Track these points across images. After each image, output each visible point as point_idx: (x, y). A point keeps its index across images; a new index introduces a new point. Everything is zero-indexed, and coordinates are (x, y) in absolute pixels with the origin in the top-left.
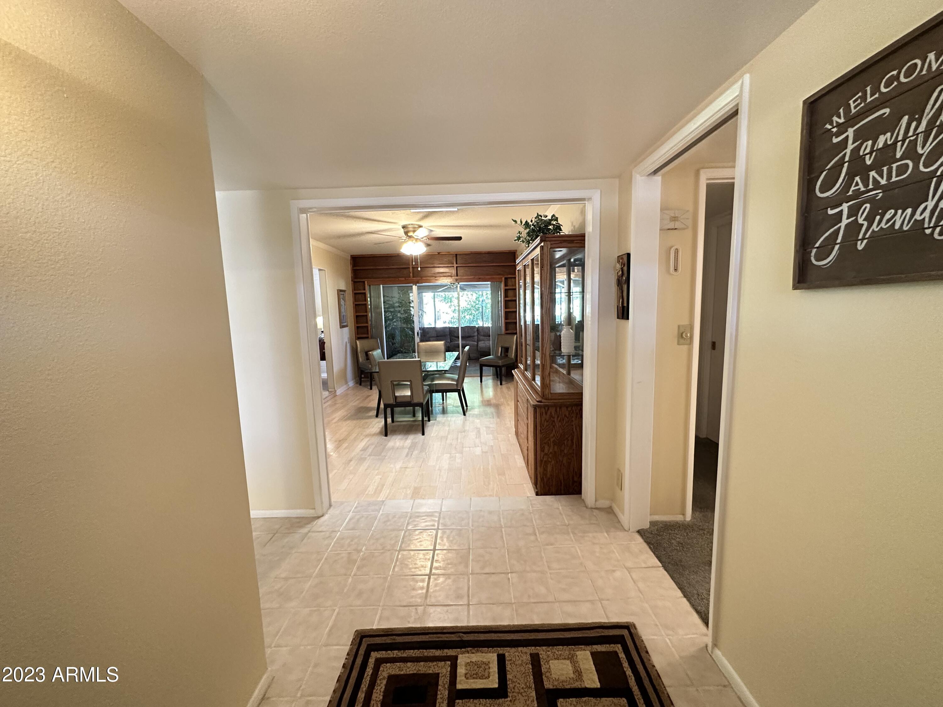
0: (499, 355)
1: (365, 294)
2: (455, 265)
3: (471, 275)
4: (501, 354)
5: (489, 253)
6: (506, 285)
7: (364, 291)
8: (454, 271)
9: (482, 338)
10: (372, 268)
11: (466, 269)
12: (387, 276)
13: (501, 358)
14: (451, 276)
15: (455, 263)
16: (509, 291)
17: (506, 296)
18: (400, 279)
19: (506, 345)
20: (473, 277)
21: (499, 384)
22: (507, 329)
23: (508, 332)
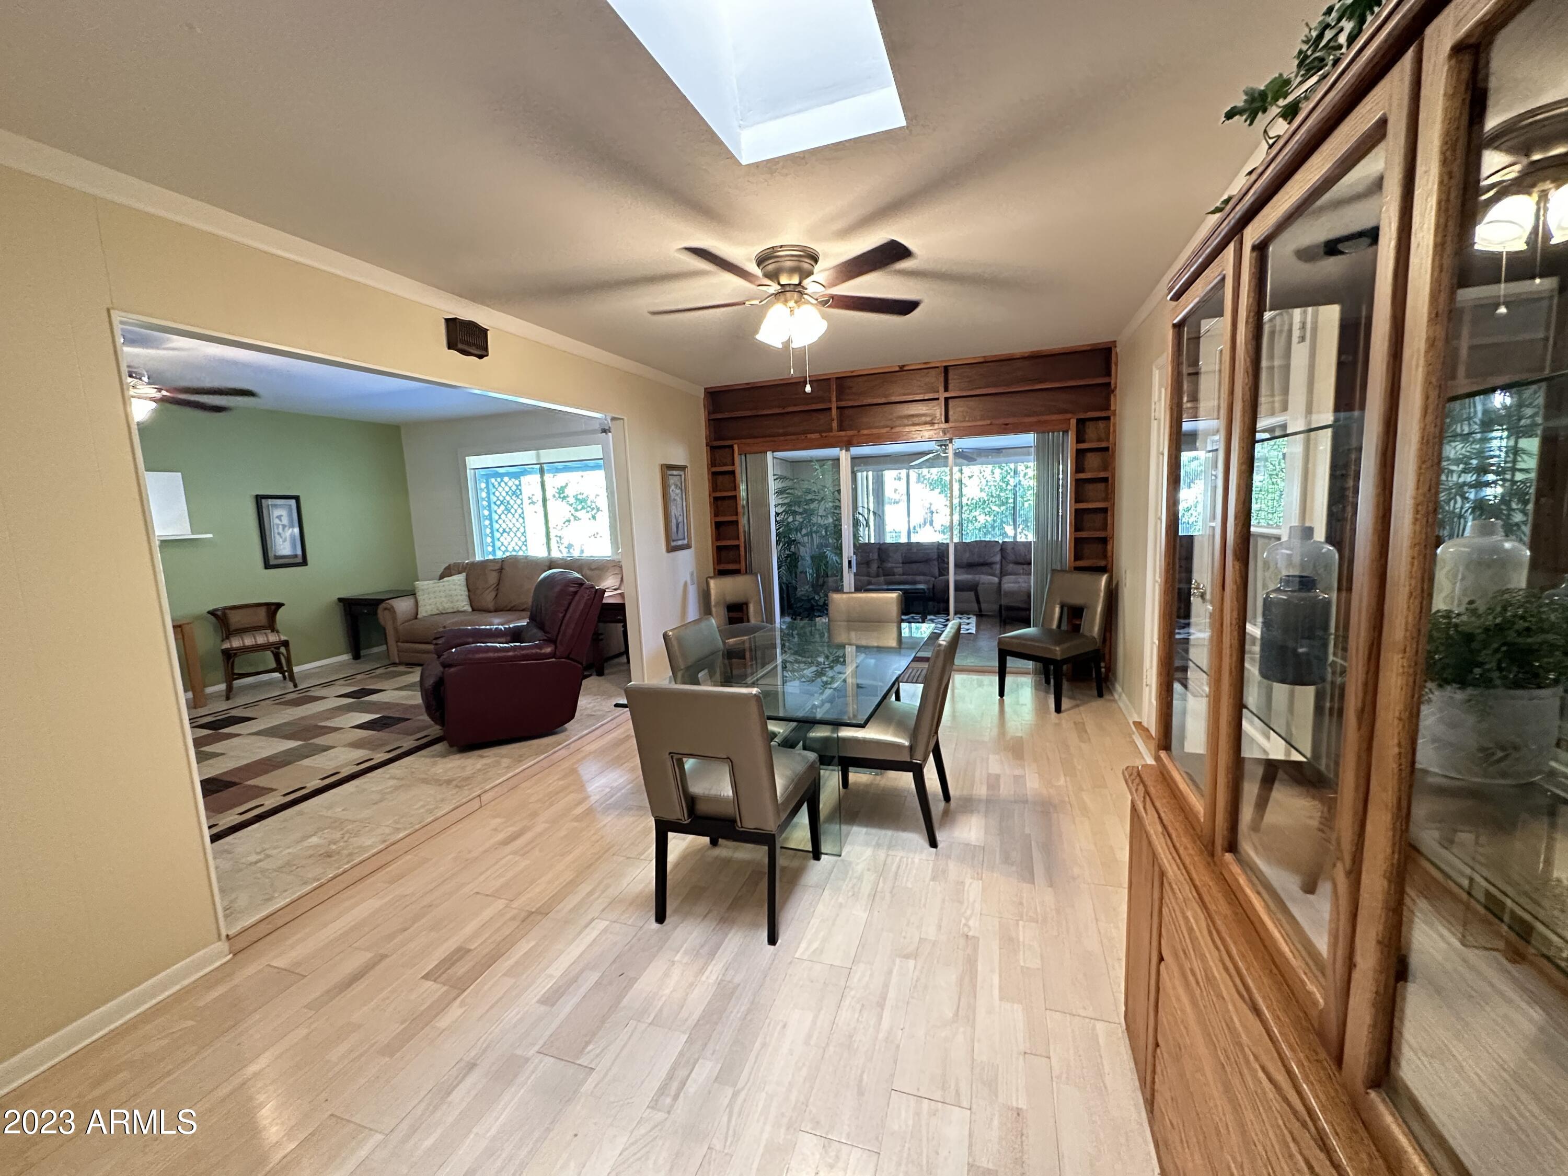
0: (1054, 626)
1: (733, 473)
2: (943, 395)
3: (982, 418)
4: (1059, 626)
5: (1036, 358)
6: (1079, 439)
7: (729, 468)
8: (937, 410)
9: (1011, 567)
10: (748, 413)
11: (972, 403)
12: (781, 431)
13: (1059, 636)
14: (932, 424)
15: (942, 389)
16: (1089, 455)
17: (1079, 467)
18: (809, 436)
19: (1076, 601)
20: (989, 422)
21: (1052, 705)
22: (1077, 557)
23: (1080, 563)
